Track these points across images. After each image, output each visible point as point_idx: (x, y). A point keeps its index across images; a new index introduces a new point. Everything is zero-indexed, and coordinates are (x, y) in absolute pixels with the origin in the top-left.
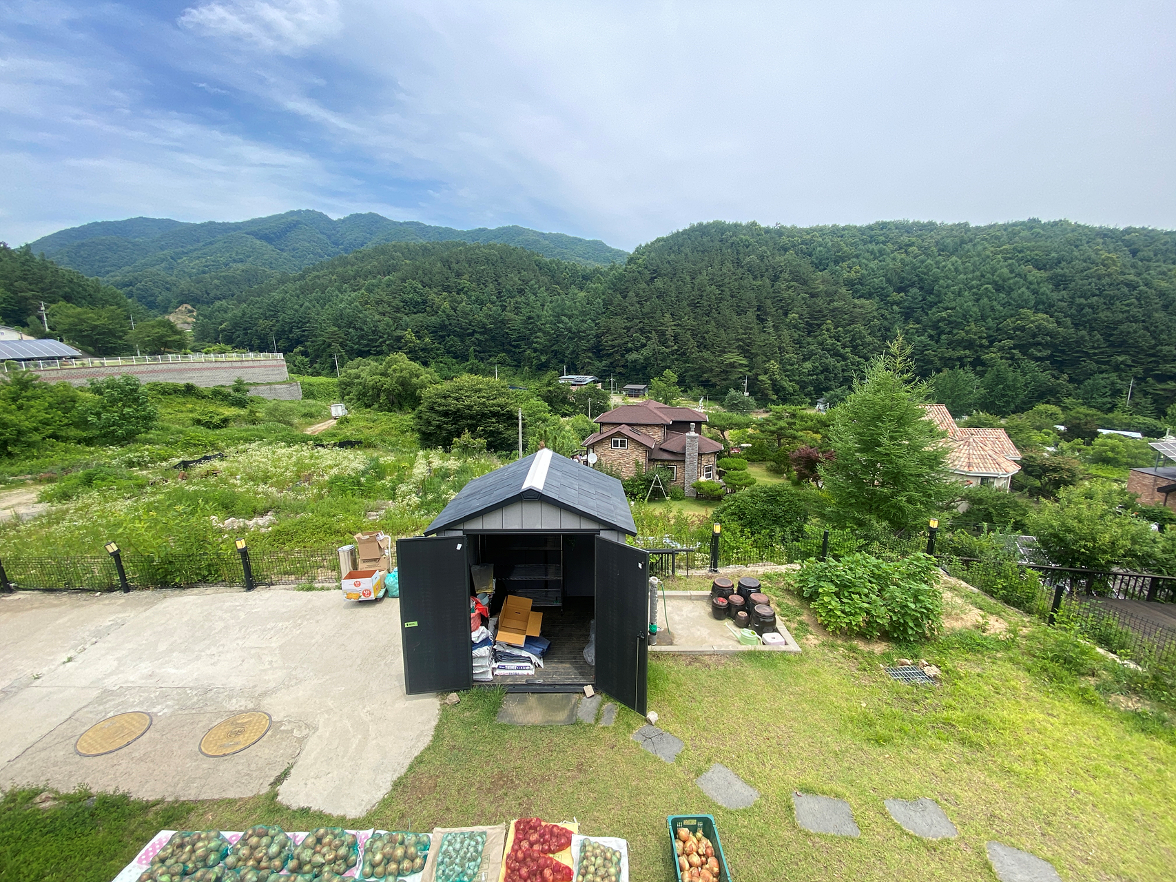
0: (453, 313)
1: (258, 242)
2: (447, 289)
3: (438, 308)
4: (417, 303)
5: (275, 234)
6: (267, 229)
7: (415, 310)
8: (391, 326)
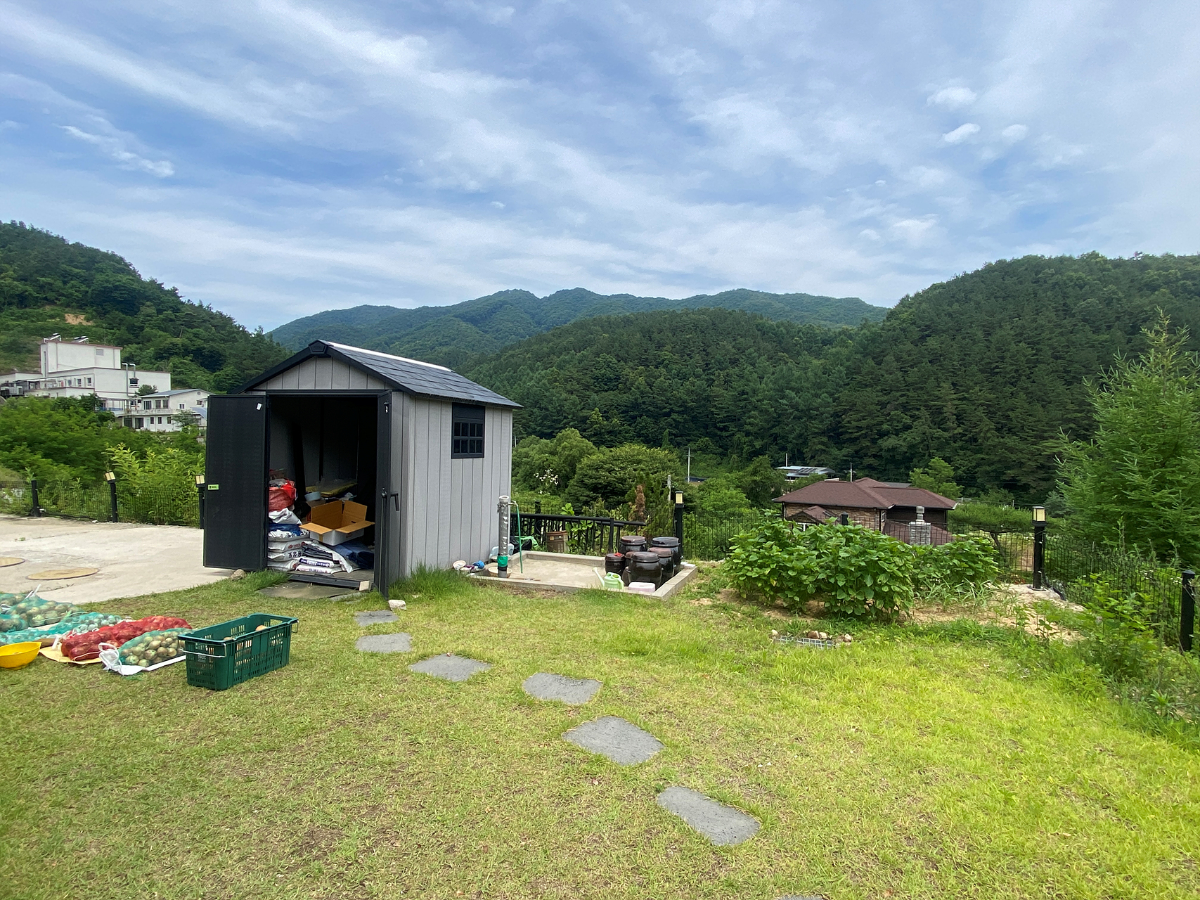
0: (648, 389)
1: (464, 325)
2: (644, 363)
3: (632, 384)
4: (610, 379)
5: (480, 315)
6: (474, 311)
7: (606, 387)
8: (577, 405)
